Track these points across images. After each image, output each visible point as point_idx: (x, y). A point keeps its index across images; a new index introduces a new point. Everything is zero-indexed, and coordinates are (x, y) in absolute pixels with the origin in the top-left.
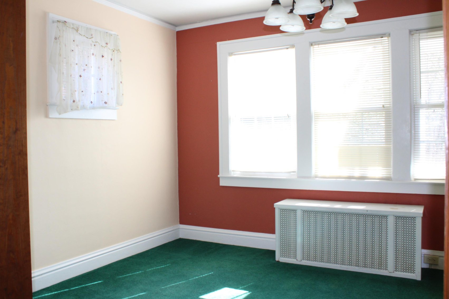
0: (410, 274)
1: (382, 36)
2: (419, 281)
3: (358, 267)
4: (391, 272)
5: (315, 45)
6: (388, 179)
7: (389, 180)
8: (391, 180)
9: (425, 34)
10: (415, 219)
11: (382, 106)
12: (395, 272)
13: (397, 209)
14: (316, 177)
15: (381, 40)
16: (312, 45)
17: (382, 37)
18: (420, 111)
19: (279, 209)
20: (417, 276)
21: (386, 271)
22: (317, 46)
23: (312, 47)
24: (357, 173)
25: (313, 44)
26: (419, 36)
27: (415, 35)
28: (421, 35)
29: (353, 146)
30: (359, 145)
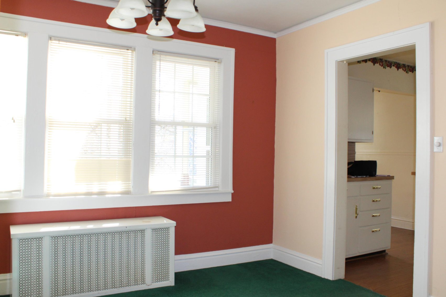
0: (165, 282)
1: (128, 48)
2: (173, 287)
3: (117, 289)
4: (149, 285)
5: (55, 40)
6: (127, 193)
7: (129, 194)
8: (131, 194)
9: (164, 56)
10: (169, 229)
11: (124, 119)
12: (153, 284)
13: (150, 222)
14: (48, 195)
15: (126, 52)
16: (50, 38)
17: (128, 50)
18: (156, 127)
19: (18, 239)
20: (171, 282)
21: (145, 285)
22: (58, 42)
23: (50, 41)
24: (95, 188)
25: (52, 39)
26: (160, 57)
27: (156, 55)
28: (162, 56)
29: (85, 159)
30: (98, 158)
